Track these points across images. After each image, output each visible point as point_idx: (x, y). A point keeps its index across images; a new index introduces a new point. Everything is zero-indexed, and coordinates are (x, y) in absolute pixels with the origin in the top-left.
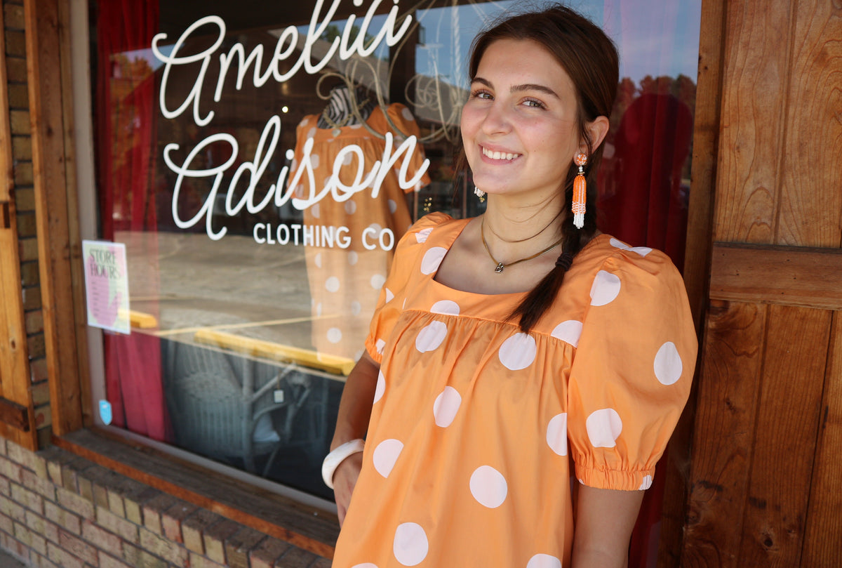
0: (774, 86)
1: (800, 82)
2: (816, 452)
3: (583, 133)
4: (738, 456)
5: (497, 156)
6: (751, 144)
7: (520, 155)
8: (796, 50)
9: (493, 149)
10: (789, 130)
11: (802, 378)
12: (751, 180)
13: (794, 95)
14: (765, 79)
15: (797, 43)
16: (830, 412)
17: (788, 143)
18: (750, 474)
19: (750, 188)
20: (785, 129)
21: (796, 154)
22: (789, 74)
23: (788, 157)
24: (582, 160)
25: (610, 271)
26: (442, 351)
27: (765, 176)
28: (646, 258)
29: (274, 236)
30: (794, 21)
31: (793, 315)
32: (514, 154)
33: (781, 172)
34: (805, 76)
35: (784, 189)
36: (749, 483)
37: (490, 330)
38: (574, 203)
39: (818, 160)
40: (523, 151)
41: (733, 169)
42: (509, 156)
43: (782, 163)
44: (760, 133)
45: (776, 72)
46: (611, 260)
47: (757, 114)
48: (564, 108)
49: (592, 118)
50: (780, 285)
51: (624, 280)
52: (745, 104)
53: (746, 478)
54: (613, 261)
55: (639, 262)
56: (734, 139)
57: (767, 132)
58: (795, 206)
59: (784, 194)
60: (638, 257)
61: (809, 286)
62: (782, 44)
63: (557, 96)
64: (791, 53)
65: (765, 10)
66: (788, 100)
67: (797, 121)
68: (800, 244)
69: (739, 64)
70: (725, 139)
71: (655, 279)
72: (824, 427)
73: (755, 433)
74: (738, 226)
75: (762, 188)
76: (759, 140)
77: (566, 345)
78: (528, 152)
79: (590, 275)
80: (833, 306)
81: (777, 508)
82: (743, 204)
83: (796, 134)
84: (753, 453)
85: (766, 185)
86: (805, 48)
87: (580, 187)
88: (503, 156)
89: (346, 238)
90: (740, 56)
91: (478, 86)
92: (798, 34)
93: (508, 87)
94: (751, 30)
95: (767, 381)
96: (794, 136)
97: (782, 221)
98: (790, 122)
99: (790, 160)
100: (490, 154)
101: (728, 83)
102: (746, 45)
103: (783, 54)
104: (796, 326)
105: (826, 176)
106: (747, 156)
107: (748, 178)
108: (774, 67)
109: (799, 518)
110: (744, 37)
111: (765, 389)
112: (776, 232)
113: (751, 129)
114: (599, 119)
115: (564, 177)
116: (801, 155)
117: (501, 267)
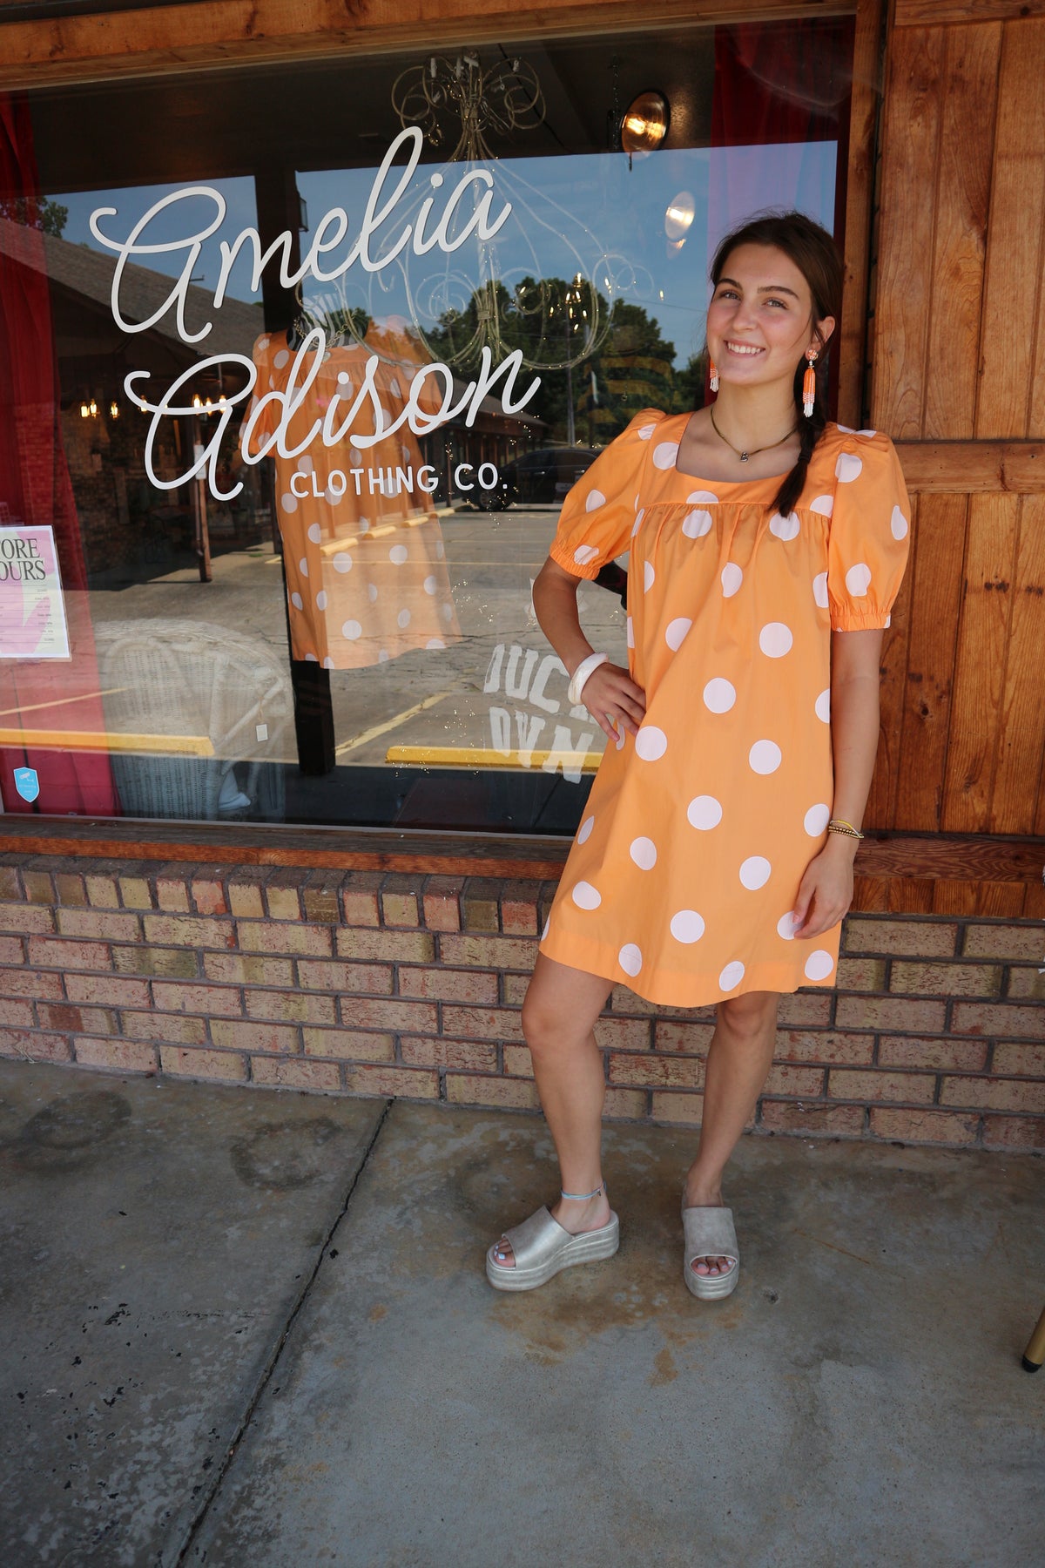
0: (920, 297)
1: (940, 292)
2: (959, 622)
3: (815, 329)
4: (898, 638)
5: (743, 350)
6: (902, 349)
7: (764, 349)
8: (937, 264)
9: (740, 344)
10: (932, 337)
11: (947, 557)
12: (901, 383)
13: (935, 305)
14: (913, 290)
15: (937, 259)
16: (969, 584)
17: (931, 347)
18: (908, 651)
19: (901, 389)
20: (929, 336)
21: (938, 358)
22: (932, 286)
23: (932, 361)
24: (813, 356)
25: (850, 453)
26: (714, 534)
27: (914, 378)
28: (873, 439)
29: (323, 486)
30: (935, 238)
31: (939, 502)
32: (757, 348)
33: (927, 374)
34: (944, 288)
35: (929, 389)
36: (908, 661)
37: (755, 511)
38: (804, 394)
39: (955, 363)
40: (766, 346)
41: (887, 372)
42: (754, 350)
43: (927, 366)
44: (909, 340)
45: (921, 283)
46: (847, 444)
47: (906, 322)
48: (801, 307)
49: (823, 318)
50: (929, 475)
51: (863, 459)
52: (896, 312)
53: (905, 657)
54: (848, 445)
55: (870, 443)
56: (887, 345)
57: (915, 339)
58: (938, 405)
59: (929, 394)
60: (867, 439)
61: (952, 473)
62: (926, 258)
63: (796, 296)
64: (933, 267)
65: (912, 226)
66: (931, 309)
67: (938, 328)
68: (942, 438)
69: (891, 275)
70: (880, 345)
71: (887, 455)
72: (965, 598)
73: (911, 613)
74: (892, 424)
75: (911, 389)
76: (908, 346)
77: (822, 516)
78: (770, 347)
79: (832, 458)
80: (970, 489)
81: (931, 678)
82: (896, 404)
83: (938, 339)
84: (910, 633)
85: (914, 386)
86: (944, 263)
87: (810, 379)
88: (749, 350)
89: (430, 480)
90: (892, 267)
91: (726, 286)
92: (938, 250)
93: (756, 288)
94: (901, 244)
95: (919, 564)
96: (936, 341)
97: (928, 419)
98: (933, 328)
99: (933, 364)
100: (737, 349)
101: (882, 292)
102: (897, 257)
103: (927, 267)
104: (941, 511)
105: (962, 377)
106: (899, 360)
107: (900, 380)
108: (920, 280)
109: (949, 682)
110: (895, 250)
111: (918, 572)
112: (923, 429)
113: (901, 336)
114: (829, 319)
115: (795, 368)
116: (942, 358)
117: (744, 456)
